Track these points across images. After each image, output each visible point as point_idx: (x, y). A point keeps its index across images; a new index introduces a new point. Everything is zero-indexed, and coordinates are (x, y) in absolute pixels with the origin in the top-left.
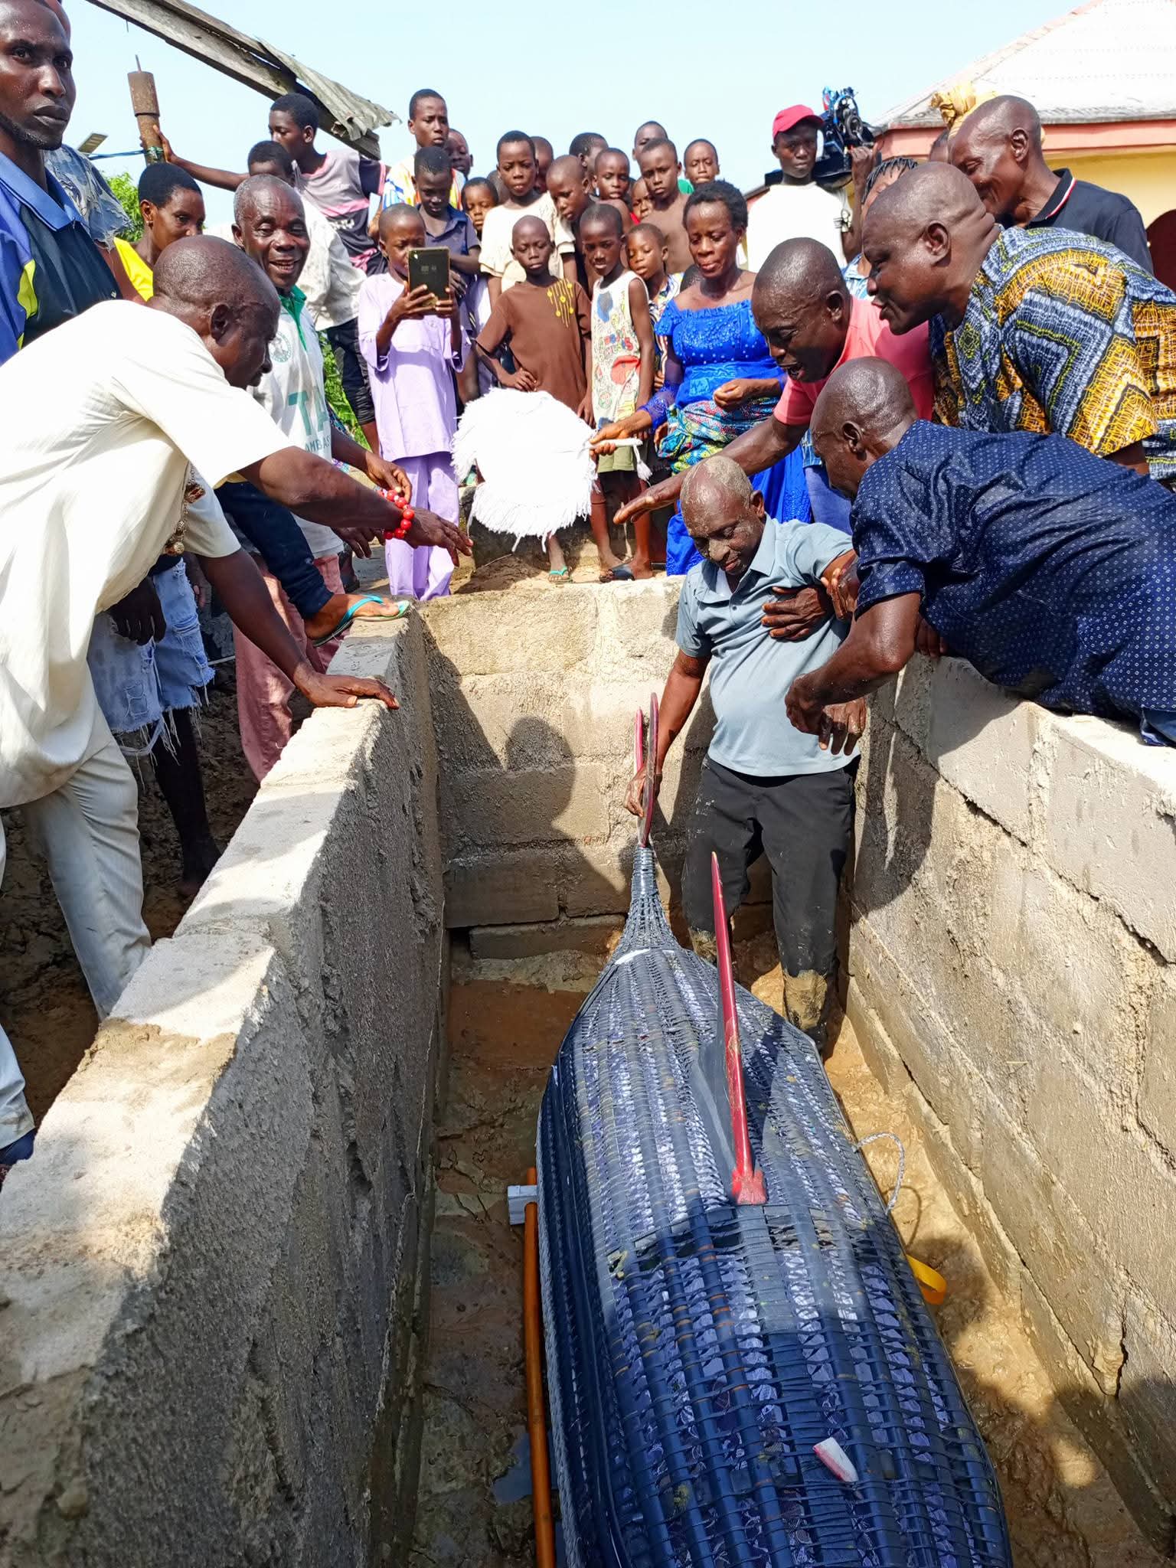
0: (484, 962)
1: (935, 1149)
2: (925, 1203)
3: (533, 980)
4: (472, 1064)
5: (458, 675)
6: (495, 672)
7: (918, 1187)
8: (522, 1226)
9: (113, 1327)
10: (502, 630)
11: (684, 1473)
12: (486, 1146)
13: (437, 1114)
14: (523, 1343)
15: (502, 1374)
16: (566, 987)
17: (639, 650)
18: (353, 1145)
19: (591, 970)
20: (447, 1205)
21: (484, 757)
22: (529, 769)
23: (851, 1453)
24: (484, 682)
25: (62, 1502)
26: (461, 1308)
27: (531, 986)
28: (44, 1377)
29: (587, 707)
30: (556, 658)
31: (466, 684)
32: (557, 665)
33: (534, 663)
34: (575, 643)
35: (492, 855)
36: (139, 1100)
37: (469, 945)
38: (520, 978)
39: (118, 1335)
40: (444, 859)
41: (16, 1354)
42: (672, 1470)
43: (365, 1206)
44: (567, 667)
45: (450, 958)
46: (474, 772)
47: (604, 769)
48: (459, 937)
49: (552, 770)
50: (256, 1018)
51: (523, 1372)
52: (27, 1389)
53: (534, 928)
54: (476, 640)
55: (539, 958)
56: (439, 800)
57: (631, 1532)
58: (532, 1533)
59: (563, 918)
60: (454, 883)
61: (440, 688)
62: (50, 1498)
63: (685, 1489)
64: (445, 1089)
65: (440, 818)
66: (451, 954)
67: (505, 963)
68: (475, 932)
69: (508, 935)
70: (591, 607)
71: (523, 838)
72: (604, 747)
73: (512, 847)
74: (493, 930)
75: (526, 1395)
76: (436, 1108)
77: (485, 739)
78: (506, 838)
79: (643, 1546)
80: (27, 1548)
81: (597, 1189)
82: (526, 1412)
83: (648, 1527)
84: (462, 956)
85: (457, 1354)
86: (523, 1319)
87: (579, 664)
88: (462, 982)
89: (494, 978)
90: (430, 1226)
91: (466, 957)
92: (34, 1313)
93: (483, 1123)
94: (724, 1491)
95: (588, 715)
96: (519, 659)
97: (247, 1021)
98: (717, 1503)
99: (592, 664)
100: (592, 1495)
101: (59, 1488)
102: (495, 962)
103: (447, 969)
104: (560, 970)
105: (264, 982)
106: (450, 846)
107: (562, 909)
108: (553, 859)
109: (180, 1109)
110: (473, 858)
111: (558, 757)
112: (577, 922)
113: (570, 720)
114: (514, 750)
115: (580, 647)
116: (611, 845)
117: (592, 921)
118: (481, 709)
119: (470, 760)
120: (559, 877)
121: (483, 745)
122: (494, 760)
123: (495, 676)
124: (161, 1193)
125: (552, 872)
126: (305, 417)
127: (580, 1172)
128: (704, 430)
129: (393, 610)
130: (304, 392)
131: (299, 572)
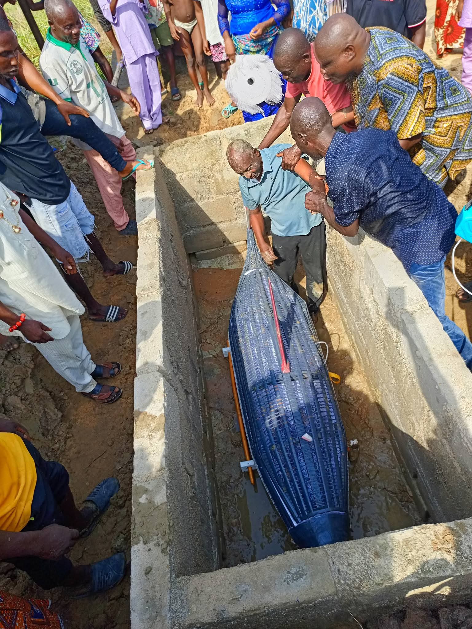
0: (202, 262)
1: (344, 323)
3: (219, 266)
5: (174, 174)
8: (227, 358)
9: (167, 493)
10: (187, 156)
11: (274, 443)
13: (198, 327)
14: (233, 392)
16: (230, 267)
19: (237, 260)
21: (189, 200)
22: (206, 201)
23: (311, 435)
24: (185, 175)
25: (171, 525)
27: (219, 268)
28: (159, 504)
29: (222, 178)
30: (208, 163)
31: (178, 177)
32: (210, 166)
33: (201, 166)
34: (214, 156)
35: (198, 230)
36: (150, 437)
37: (196, 257)
38: (214, 266)
40: (182, 234)
41: (153, 500)
42: (271, 442)
43: (190, 397)
44: (213, 165)
45: (190, 262)
46: (186, 205)
47: (232, 197)
48: (191, 255)
49: (214, 200)
50: (166, 404)
51: (234, 400)
53: (216, 249)
54: (178, 161)
55: (219, 258)
56: (176, 217)
58: (242, 441)
59: (225, 244)
60: (187, 241)
61: (169, 180)
62: (169, 525)
63: (274, 446)
64: (199, 319)
65: (178, 223)
66: (190, 261)
67: (209, 261)
68: (197, 253)
69: (208, 253)
70: (218, 142)
71: (207, 223)
72: (231, 190)
73: (204, 226)
74: (203, 252)
75: (235, 405)
76: (197, 325)
77: (188, 194)
78: (201, 224)
79: (266, 457)
80: (169, 533)
82: (236, 411)
83: (267, 454)
84: (193, 259)
86: (232, 385)
87: (217, 163)
88: (196, 270)
89: (206, 267)
90: (203, 363)
91: (195, 261)
92: (152, 491)
94: (283, 446)
95: (223, 180)
96: (195, 165)
97: (165, 407)
98: (281, 448)
99: (222, 162)
100: (254, 444)
101: (170, 523)
102: (205, 261)
103: (190, 266)
104: (227, 262)
105: (164, 392)
106: (182, 229)
107: (224, 242)
108: (218, 228)
109: (160, 440)
110: (192, 232)
111: (215, 195)
112: (230, 245)
113: (217, 182)
114: (199, 196)
115: (217, 157)
116: (238, 220)
117: (235, 244)
118: (185, 184)
119: (184, 202)
120: (222, 233)
121: (188, 196)
122: (193, 200)
123: (188, 172)
124: (164, 462)
125: (219, 232)
126: (96, 91)
127: (242, 360)
128: (247, 47)
129: (149, 166)
130: (92, 81)
131: (113, 158)
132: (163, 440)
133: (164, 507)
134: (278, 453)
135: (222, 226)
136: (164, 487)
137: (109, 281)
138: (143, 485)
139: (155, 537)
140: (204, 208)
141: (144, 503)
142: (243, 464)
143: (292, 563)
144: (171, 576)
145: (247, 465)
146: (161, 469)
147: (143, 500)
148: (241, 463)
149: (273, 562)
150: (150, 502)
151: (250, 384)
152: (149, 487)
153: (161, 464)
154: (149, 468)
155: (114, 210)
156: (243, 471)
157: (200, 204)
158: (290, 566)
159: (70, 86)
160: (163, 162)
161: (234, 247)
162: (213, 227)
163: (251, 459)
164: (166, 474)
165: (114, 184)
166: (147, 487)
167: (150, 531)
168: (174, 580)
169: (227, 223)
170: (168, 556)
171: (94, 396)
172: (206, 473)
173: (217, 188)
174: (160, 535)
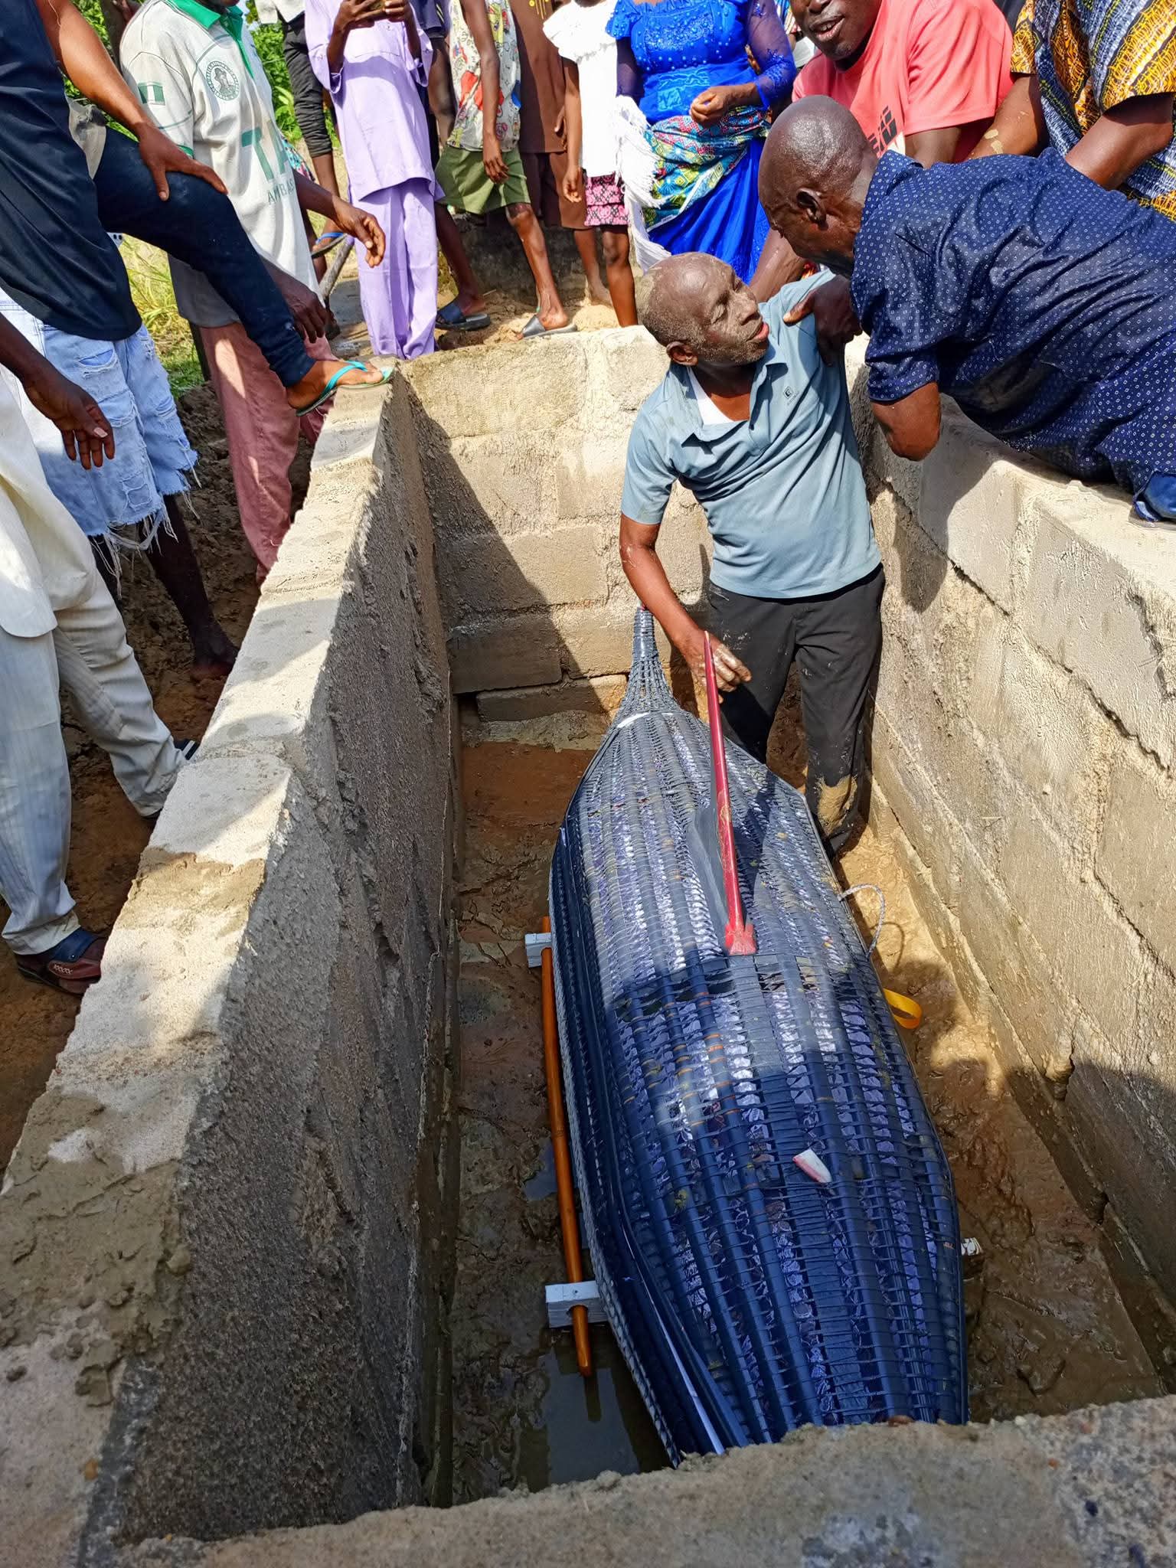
0: (492, 725)
1: (918, 889)
3: (541, 740)
4: (486, 822)
5: (447, 438)
6: (483, 433)
8: (539, 969)
9: (192, 1126)
10: (489, 389)
11: (684, 1181)
12: (503, 897)
13: (457, 875)
14: (544, 1070)
15: (527, 1097)
16: (572, 746)
17: (631, 403)
18: (379, 926)
19: (595, 729)
20: (470, 954)
21: (478, 522)
22: (525, 533)
23: (827, 1160)
24: (474, 445)
25: (172, 1264)
26: (488, 1043)
28: (142, 1168)
29: (580, 465)
30: (546, 416)
31: (455, 447)
32: (547, 423)
33: (524, 422)
34: (565, 398)
35: (494, 621)
36: (186, 926)
37: (477, 709)
38: (528, 739)
39: (197, 1132)
40: (445, 627)
41: (117, 1150)
42: (673, 1179)
43: (394, 975)
44: (559, 423)
45: (460, 722)
46: (469, 539)
47: (601, 530)
48: (466, 702)
49: (548, 533)
50: (281, 841)
51: (545, 1095)
52: (128, 1179)
53: (539, 690)
54: (463, 401)
55: (545, 720)
56: (436, 569)
57: (639, 1226)
58: (558, 1222)
59: (567, 680)
60: (458, 651)
61: (429, 453)
62: (161, 1262)
63: (684, 1193)
65: (439, 587)
66: (460, 718)
67: (513, 725)
68: (482, 697)
69: (513, 699)
70: (581, 359)
71: (522, 604)
72: (599, 506)
73: (512, 613)
74: (499, 694)
75: (549, 1112)
76: (455, 866)
77: (479, 504)
78: (506, 605)
79: (649, 1236)
80: (149, 1299)
81: (603, 944)
82: (550, 1127)
83: (654, 1225)
84: (470, 719)
85: (486, 1082)
86: (543, 1050)
87: (570, 421)
88: (472, 744)
89: (503, 740)
90: (456, 974)
91: (474, 720)
92: (125, 1115)
93: (499, 877)
94: (718, 1193)
95: (582, 473)
96: (508, 418)
97: (273, 845)
98: (712, 1202)
99: (584, 420)
100: (607, 1198)
101: (168, 1254)
102: (503, 725)
103: (458, 733)
104: (566, 730)
105: (285, 805)
106: (451, 614)
107: (565, 671)
108: (551, 624)
109: (222, 933)
110: (475, 625)
111: (553, 519)
112: (580, 683)
113: (563, 480)
114: (508, 514)
115: (571, 402)
116: (610, 607)
117: (594, 682)
118: (472, 472)
119: (462, 528)
120: (561, 641)
121: (477, 511)
122: (489, 526)
123: (484, 438)
124: (216, 1011)
125: (554, 636)
126: (262, 159)
127: (588, 927)
128: (678, 151)
129: (377, 376)
130: (258, 130)
131: (279, 338)
132: (237, 935)
133: (164, 1179)
134: (695, 1218)
135: (564, 619)
136: (187, 1105)
138: (90, 1091)
139: (70, 1316)
140: (517, 556)
141: (71, 1164)
142: (556, 1294)
143: (837, 1495)
144: (90, 1526)
145: (570, 1297)
146: (197, 1034)
147: (67, 1150)
148: (549, 1289)
150: (99, 1158)
151: (609, 992)
152: (115, 1100)
153: (203, 1015)
154: (142, 1028)
155: (262, 522)
156: (554, 1323)
157: (508, 540)
158: (820, 1509)
159: (196, 123)
160: (420, 396)
161: (591, 688)
162: (539, 617)
163: (586, 1275)
164: (211, 1058)
165: (274, 441)
166: (106, 1097)
167: (52, 1282)
168: (104, 1551)
169: (579, 611)
170: (109, 1412)
171: (58, 967)
172: (413, 1270)
173: (562, 497)
174: (94, 1308)
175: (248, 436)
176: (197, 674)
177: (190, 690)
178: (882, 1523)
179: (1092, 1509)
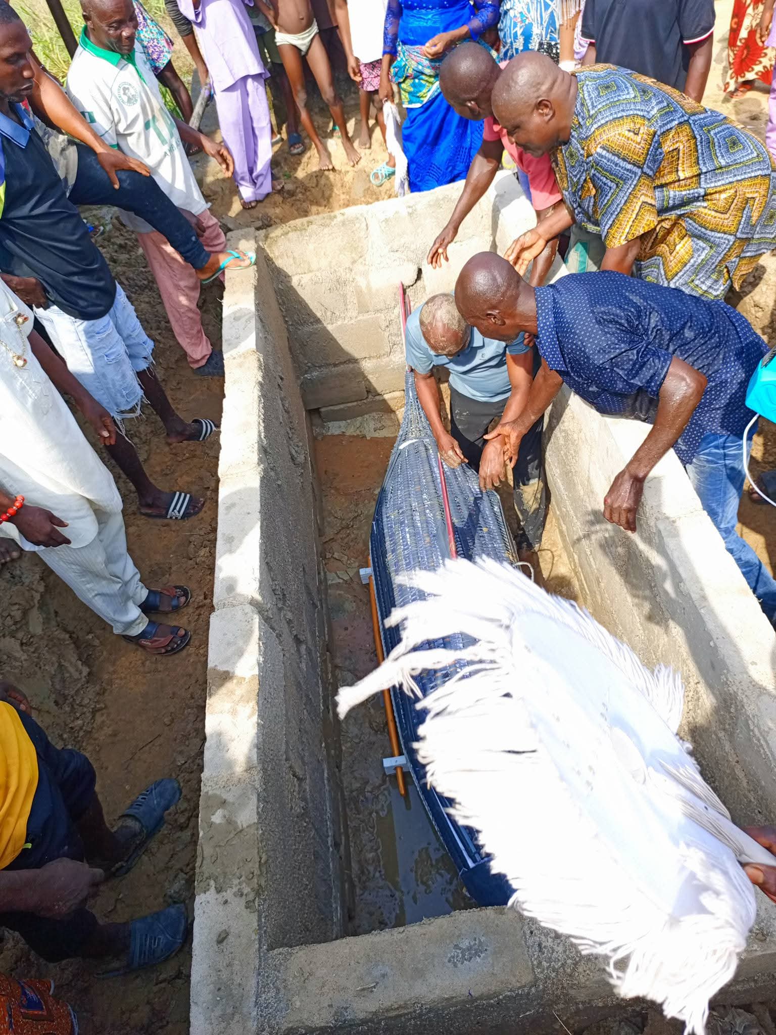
0: (330, 424)
1: (561, 532)
2: (556, 559)
3: (358, 432)
4: (333, 491)
6: (310, 271)
7: (553, 550)
8: (367, 584)
9: (258, 808)
10: (311, 247)
13: (321, 532)
16: (376, 435)
17: (395, 248)
18: (296, 636)
19: (389, 423)
20: (332, 579)
21: (312, 320)
22: (339, 323)
24: (305, 279)
25: (263, 862)
27: (358, 435)
28: (245, 826)
29: (368, 286)
30: (346, 260)
31: (295, 282)
32: (348, 264)
33: (333, 264)
34: (356, 248)
35: (325, 371)
36: (234, 712)
37: (320, 416)
38: (351, 431)
39: (259, 810)
40: (298, 377)
41: (234, 819)
43: (303, 648)
44: (354, 262)
45: (311, 425)
46: (307, 329)
47: (383, 317)
48: (313, 413)
49: (353, 321)
50: (262, 660)
51: (376, 655)
52: (241, 831)
53: (355, 404)
54: (296, 255)
55: (359, 419)
56: (290, 349)
58: (387, 724)
59: (370, 396)
60: (306, 389)
61: (280, 286)
62: (260, 862)
64: (323, 519)
66: (311, 420)
67: (343, 423)
68: (323, 410)
69: (341, 410)
70: (363, 224)
71: (342, 360)
72: (382, 306)
73: (335, 365)
74: (332, 408)
76: (319, 530)
77: (311, 310)
78: (331, 361)
80: (259, 876)
84: (317, 421)
85: (347, 651)
86: (373, 630)
87: (361, 260)
88: (320, 438)
89: (336, 433)
90: (327, 591)
91: (319, 422)
92: (233, 804)
95: (369, 289)
96: (324, 262)
97: (259, 664)
99: (368, 259)
101: (261, 858)
102: (336, 423)
103: (310, 430)
104: (372, 425)
105: (259, 639)
106: (299, 368)
107: (368, 392)
108: (360, 368)
109: (249, 717)
110: (315, 374)
111: (355, 314)
112: (377, 398)
113: (359, 293)
114: (329, 313)
115: (360, 250)
116: (392, 357)
117: (386, 397)
118: (306, 294)
119: (304, 323)
120: (365, 377)
121: (310, 314)
122: (318, 321)
123: (311, 274)
124: (255, 757)
125: (360, 375)
126: (159, 135)
127: (391, 590)
128: (420, 67)
129: (247, 262)
130: (154, 117)
131: (189, 246)
132: (255, 718)
133: (252, 830)
135: (367, 366)
136: (254, 798)
137: (174, 451)
138: (218, 793)
139: (236, 882)
140: (336, 335)
141: (220, 824)
142: (388, 763)
143: (463, 932)
144: (260, 948)
145: (394, 764)
146: (249, 768)
147: (217, 818)
148: (384, 760)
149: (432, 928)
150: (230, 822)
152: (229, 797)
153: (250, 758)
154: (230, 765)
155: (187, 333)
156: (387, 773)
157: (330, 328)
158: (459, 936)
159: (116, 125)
160: (271, 255)
161: (384, 401)
162: (351, 366)
163: (401, 754)
164: (257, 776)
165: (187, 291)
166: (225, 796)
167: (228, 870)
168: (265, 954)
169: (374, 361)
170: (256, 913)
171: (143, 642)
172: (326, 775)
173: (359, 302)
174: (243, 878)
175: (171, 289)
176: (170, 441)
177: (167, 449)
178: (475, 940)
179: (532, 932)
